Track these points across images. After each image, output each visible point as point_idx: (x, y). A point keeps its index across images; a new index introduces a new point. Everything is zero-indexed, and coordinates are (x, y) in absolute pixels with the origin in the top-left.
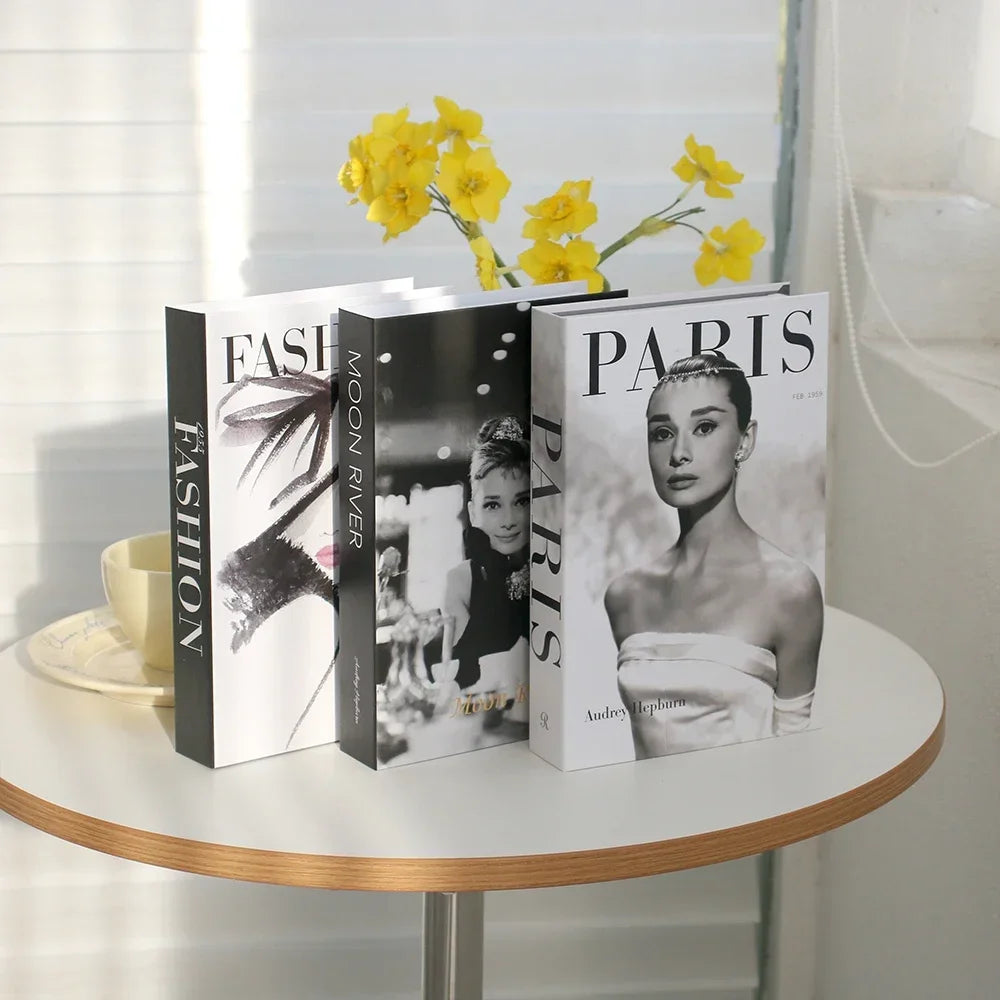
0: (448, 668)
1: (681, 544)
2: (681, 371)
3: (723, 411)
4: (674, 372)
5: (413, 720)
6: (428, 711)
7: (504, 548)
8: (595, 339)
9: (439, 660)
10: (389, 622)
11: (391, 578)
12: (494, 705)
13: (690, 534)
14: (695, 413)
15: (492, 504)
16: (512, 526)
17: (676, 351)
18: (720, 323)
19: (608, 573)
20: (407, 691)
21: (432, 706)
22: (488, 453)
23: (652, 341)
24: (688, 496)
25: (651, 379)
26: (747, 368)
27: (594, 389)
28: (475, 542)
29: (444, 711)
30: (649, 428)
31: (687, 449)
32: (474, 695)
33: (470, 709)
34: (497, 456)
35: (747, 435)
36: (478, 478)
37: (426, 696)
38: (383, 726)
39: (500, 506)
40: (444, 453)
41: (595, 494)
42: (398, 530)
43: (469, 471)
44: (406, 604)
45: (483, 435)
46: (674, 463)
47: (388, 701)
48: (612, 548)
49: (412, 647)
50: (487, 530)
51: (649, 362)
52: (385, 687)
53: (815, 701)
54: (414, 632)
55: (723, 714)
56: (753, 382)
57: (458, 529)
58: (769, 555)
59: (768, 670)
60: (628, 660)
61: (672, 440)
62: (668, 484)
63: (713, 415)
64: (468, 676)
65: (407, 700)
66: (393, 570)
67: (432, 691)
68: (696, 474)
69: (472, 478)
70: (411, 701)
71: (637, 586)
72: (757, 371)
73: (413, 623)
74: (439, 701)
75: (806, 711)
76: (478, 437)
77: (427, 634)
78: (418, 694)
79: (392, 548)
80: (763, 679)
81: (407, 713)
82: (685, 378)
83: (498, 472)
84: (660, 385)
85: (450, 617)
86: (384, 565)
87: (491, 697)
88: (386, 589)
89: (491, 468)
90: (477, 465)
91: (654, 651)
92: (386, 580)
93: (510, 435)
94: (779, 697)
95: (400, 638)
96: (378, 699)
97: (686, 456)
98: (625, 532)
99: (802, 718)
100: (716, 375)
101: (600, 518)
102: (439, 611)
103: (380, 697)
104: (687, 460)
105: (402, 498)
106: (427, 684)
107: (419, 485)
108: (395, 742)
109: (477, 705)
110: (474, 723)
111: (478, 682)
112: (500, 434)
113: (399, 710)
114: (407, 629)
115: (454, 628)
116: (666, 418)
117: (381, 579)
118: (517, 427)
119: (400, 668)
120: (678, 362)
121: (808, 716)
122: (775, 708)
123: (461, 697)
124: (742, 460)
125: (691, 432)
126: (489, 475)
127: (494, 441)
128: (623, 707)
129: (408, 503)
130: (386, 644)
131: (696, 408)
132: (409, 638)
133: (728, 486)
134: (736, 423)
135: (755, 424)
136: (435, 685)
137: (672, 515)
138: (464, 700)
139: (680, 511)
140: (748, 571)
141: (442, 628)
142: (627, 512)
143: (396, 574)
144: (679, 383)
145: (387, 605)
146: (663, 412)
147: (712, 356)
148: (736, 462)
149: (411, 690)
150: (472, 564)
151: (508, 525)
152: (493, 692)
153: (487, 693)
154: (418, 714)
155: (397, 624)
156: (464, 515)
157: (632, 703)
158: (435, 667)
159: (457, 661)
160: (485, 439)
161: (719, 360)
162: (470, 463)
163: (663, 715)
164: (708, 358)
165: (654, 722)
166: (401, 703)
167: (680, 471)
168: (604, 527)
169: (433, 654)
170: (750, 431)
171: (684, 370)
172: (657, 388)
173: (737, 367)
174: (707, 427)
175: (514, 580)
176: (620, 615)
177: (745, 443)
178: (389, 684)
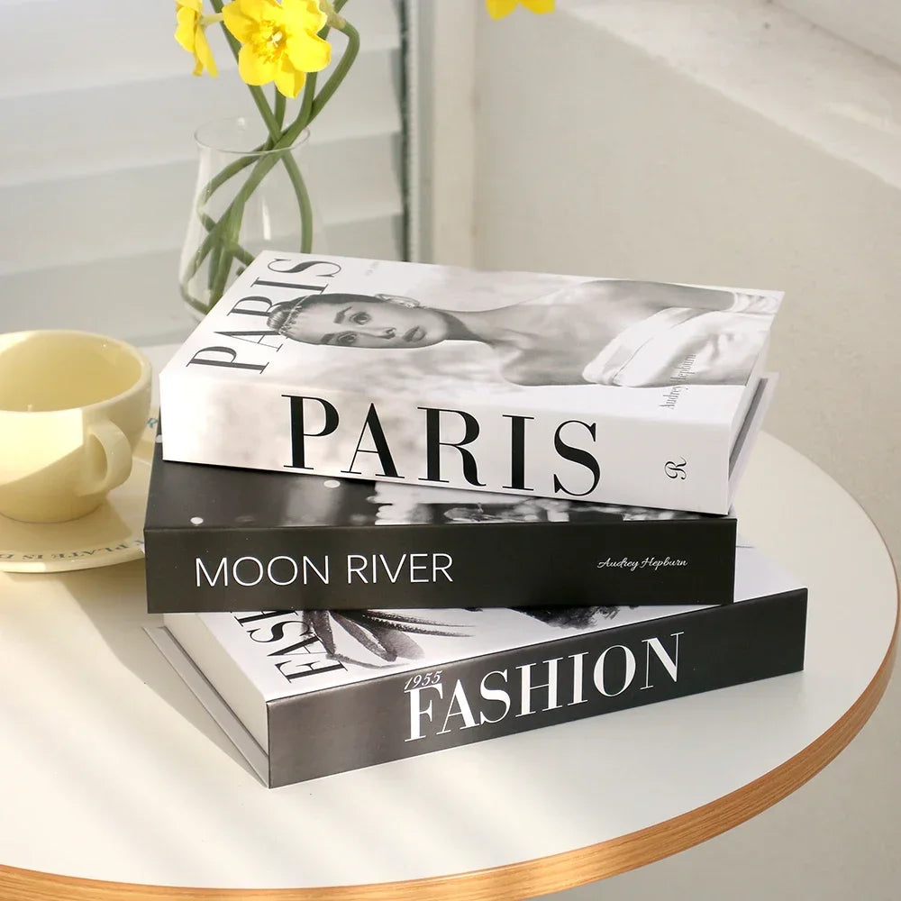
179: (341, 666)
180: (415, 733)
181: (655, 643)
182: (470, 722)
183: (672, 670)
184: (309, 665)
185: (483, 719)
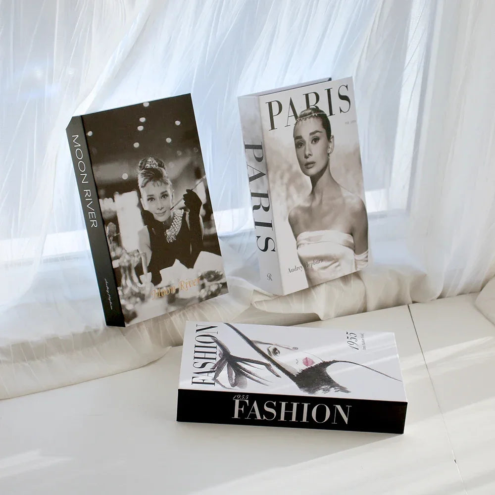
0: (147, 277)
1: (313, 192)
2: (304, 116)
3: (320, 132)
4: (301, 116)
5: (137, 302)
6: (143, 298)
7: (161, 219)
8: (270, 104)
9: (142, 273)
10: (117, 258)
11: (114, 237)
12: (171, 291)
13: (315, 188)
14: (311, 134)
15: (151, 199)
16: (162, 208)
17: (301, 108)
18: (315, 93)
19: (288, 208)
20: (131, 289)
21: (144, 295)
22: (144, 175)
23: (291, 104)
24: (313, 171)
25: (293, 120)
26: (327, 113)
27: (273, 128)
28: (147, 217)
29: (149, 297)
30: (295, 142)
31: (310, 150)
32: (161, 288)
33: (161, 295)
34: (149, 176)
35: (331, 142)
36: (142, 187)
37: (140, 291)
38: (124, 306)
39: (154, 199)
40: (125, 177)
41: (279, 173)
42: (112, 214)
43: (138, 184)
44: (123, 248)
45: (140, 167)
46: (306, 157)
47: (123, 294)
48: (288, 196)
49: (129, 268)
50: (151, 211)
51: (292, 113)
52: (121, 288)
53: (369, 254)
54: (129, 261)
55: (337, 264)
56: (330, 118)
57: (139, 211)
58: (345, 193)
59: (350, 243)
60: (300, 245)
61: (304, 147)
62: (305, 166)
63: (318, 134)
64: (156, 280)
65: (132, 293)
66: (113, 233)
67: (142, 288)
68: (315, 161)
69: (140, 187)
70: (134, 294)
71: (299, 212)
72: (331, 114)
73: (127, 257)
74: (146, 292)
75: (366, 259)
76: (139, 168)
77: (135, 262)
78: (137, 290)
79: (111, 223)
80: (349, 247)
81: (133, 300)
82: (305, 119)
83: (151, 183)
84: (297, 123)
85: (143, 253)
86: (109, 231)
87: (168, 288)
88: (112, 242)
89: (147, 182)
90: (141, 181)
91: (309, 239)
92: (112, 238)
93: (152, 166)
94: (356, 254)
95: (123, 265)
96: (119, 294)
97: (310, 153)
98: (292, 189)
99: (365, 262)
100: (317, 117)
101: (282, 184)
102: (138, 251)
103: (120, 293)
104: (310, 155)
105: (111, 199)
106: (139, 285)
107: (117, 192)
108: (131, 313)
109: (163, 293)
110: (163, 301)
111: (162, 282)
112: (148, 166)
113: (129, 298)
114: (125, 261)
115: (146, 258)
116: (300, 137)
117: (109, 238)
118: (155, 162)
119: (126, 279)
120: (302, 112)
121: (367, 261)
122: (355, 259)
123: (155, 290)
124: (330, 153)
125: (310, 143)
126: (147, 185)
127: (146, 169)
128: (301, 265)
129: (114, 201)
130: (117, 268)
131: (311, 131)
132: (127, 264)
133: (327, 165)
134: (326, 138)
135: (333, 137)
136: (142, 286)
137: (308, 180)
138: (157, 291)
139: (311, 179)
140: (339, 201)
141: (141, 258)
142: (292, 180)
143: (115, 235)
144: (304, 121)
145: (114, 250)
146: (299, 135)
147: (314, 108)
148: (328, 154)
149: (133, 288)
150: (148, 227)
151: (160, 208)
152: (169, 286)
153: (166, 287)
154: (138, 299)
155: (121, 258)
156: (140, 205)
157: (304, 262)
158: (141, 277)
159: (150, 273)
160: (142, 168)
161: (316, 110)
162: (137, 180)
163: (316, 266)
164: (313, 109)
165: (313, 270)
166: (130, 295)
167: (309, 160)
168: (284, 187)
169: (139, 271)
170: (332, 140)
171: (305, 115)
172: (296, 124)
173: (323, 112)
174: (316, 140)
175: (168, 233)
176: (295, 226)
177: (331, 145)
178: (123, 286)
179: (214, 384)
180: (236, 416)
181: (339, 407)
182: (259, 417)
183: (346, 419)
184: (204, 380)
185: (264, 418)
